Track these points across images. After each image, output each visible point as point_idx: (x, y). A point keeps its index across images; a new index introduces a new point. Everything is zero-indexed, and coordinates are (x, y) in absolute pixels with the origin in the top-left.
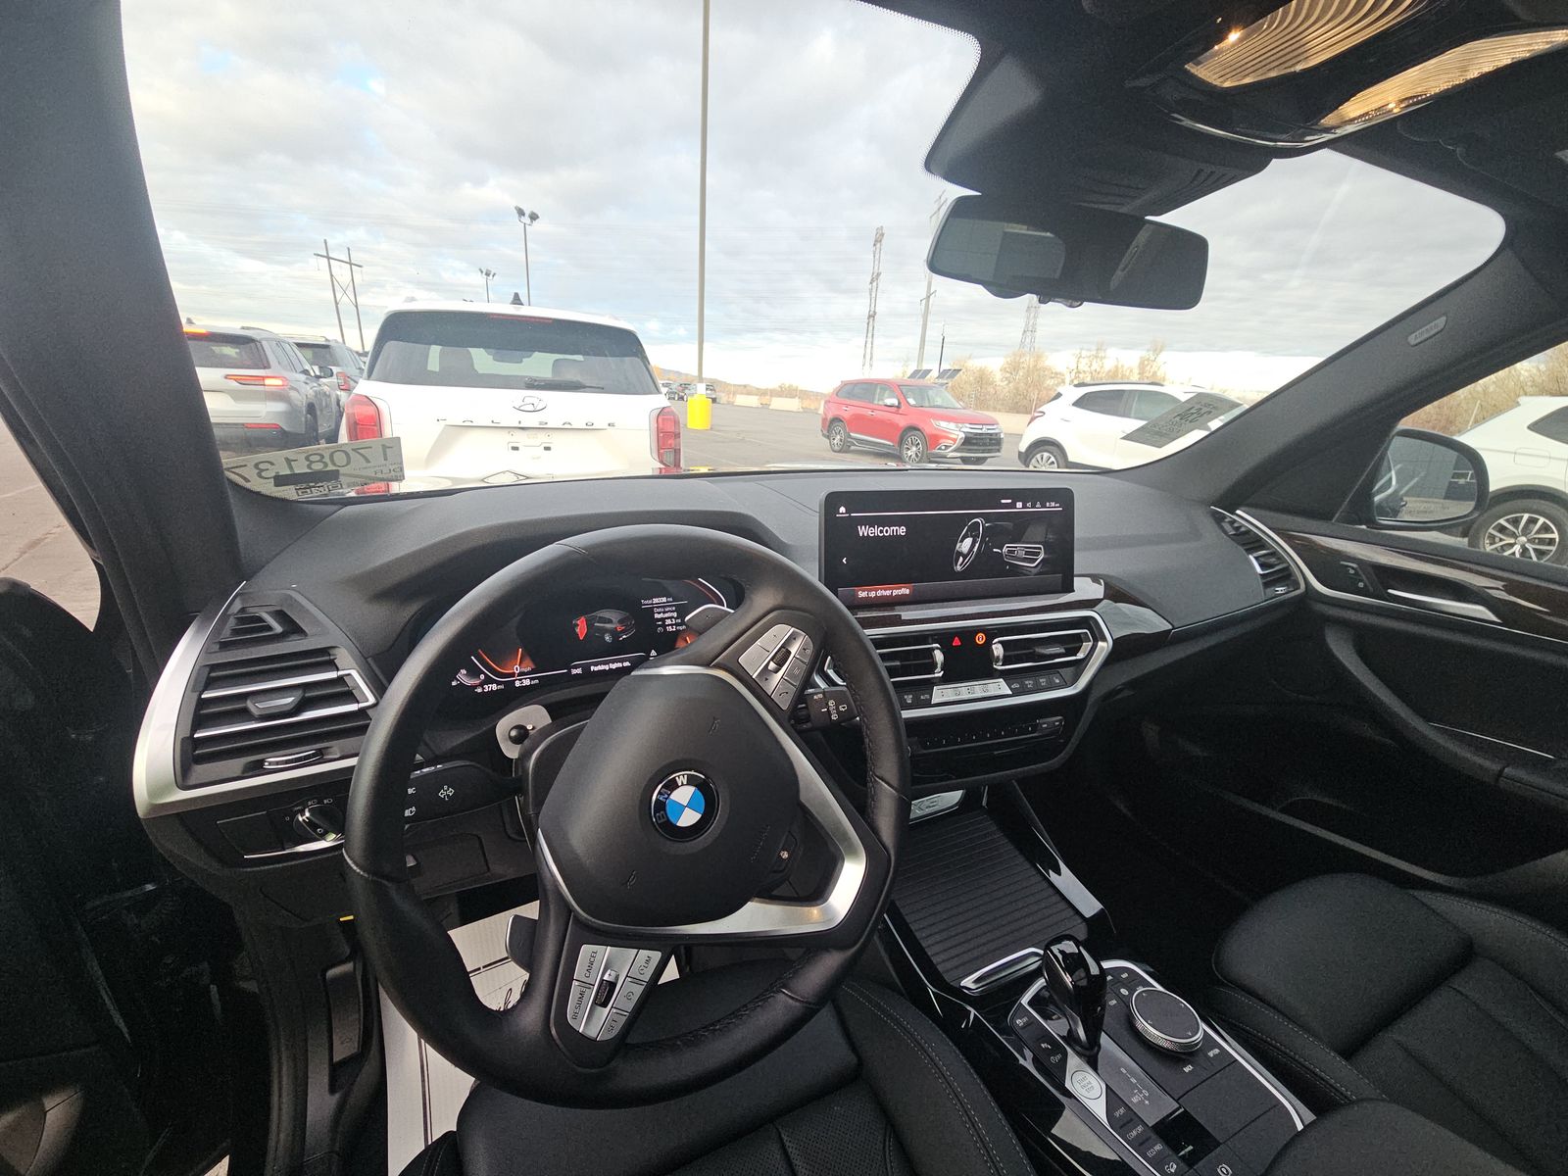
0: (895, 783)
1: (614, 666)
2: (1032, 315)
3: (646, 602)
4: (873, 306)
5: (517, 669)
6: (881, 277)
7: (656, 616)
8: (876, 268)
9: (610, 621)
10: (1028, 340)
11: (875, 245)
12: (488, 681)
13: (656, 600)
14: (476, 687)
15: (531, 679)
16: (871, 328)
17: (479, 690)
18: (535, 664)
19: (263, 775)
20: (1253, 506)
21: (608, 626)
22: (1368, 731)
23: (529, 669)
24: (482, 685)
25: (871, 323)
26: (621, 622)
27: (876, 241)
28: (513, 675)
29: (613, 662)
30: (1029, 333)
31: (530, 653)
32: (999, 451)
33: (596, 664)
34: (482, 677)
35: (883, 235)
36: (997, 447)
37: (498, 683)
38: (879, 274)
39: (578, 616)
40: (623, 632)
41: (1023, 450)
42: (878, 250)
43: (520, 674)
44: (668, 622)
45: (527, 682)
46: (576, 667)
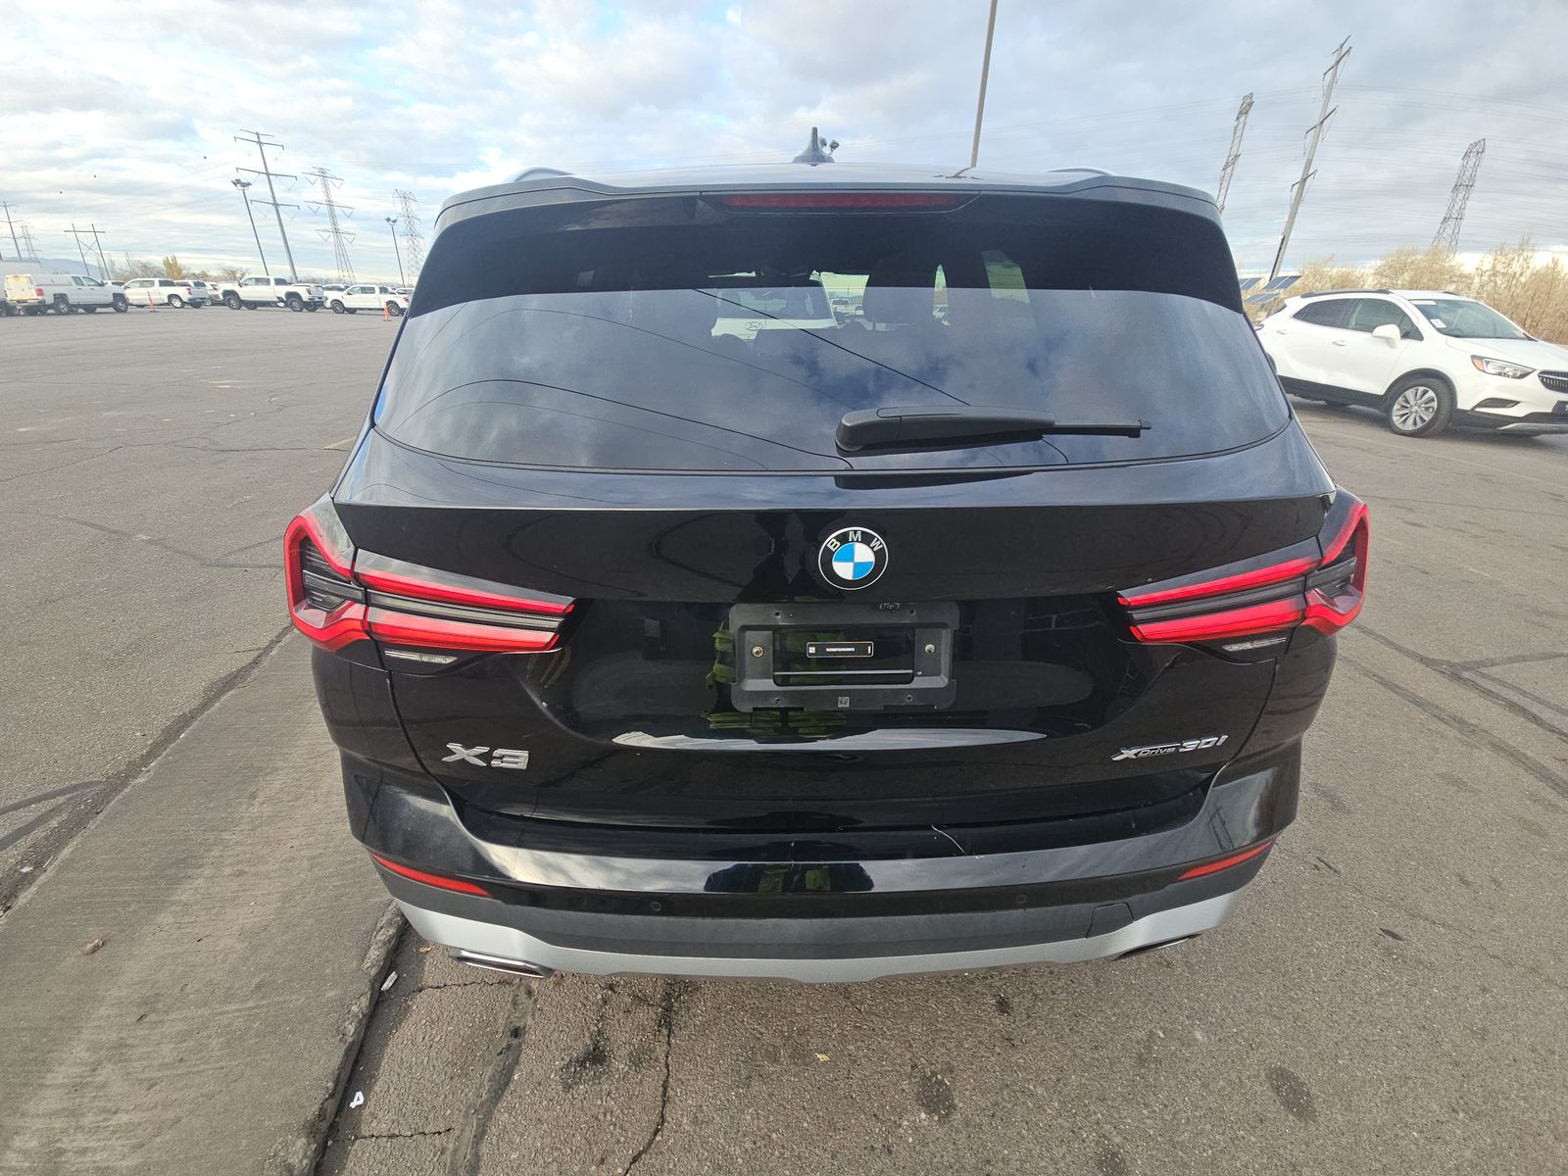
2: (1461, 196)
6: (1240, 160)
8: (1234, 149)
10: (1449, 231)
11: (1238, 119)
27: (1240, 113)
30: (1451, 223)
35: (1251, 104)
38: (1237, 156)
42: (1241, 126)
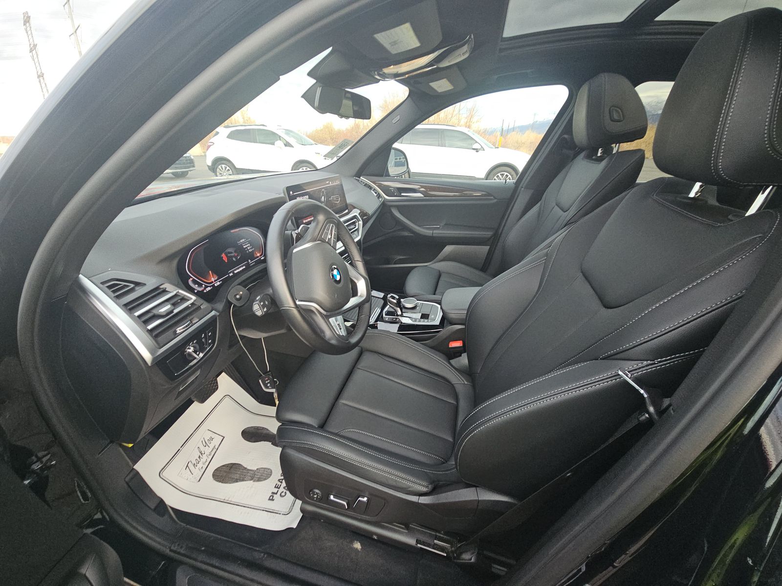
0: (360, 260)
1: (241, 269)
3: (239, 242)
4: (38, 68)
5: (213, 280)
7: (244, 247)
8: (31, 40)
9: (232, 253)
12: (206, 287)
13: (241, 241)
14: (203, 290)
15: (219, 281)
16: (43, 85)
17: (205, 291)
18: (218, 276)
19: (178, 336)
20: (367, 175)
21: (232, 255)
22: (406, 234)
23: (217, 278)
24: (205, 288)
25: (42, 81)
26: (235, 252)
28: (212, 282)
29: (240, 267)
31: (214, 272)
32: (194, 166)
33: (235, 270)
34: (203, 286)
36: (192, 165)
37: (210, 286)
39: (222, 254)
40: (238, 256)
41: (210, 164)
43: (215, 281)
44: (248, 248)
45: (218, 283)
46: (230, 273)
